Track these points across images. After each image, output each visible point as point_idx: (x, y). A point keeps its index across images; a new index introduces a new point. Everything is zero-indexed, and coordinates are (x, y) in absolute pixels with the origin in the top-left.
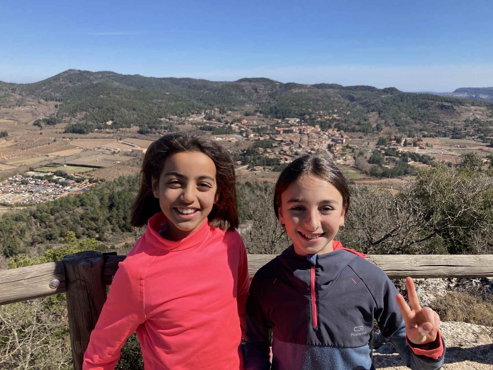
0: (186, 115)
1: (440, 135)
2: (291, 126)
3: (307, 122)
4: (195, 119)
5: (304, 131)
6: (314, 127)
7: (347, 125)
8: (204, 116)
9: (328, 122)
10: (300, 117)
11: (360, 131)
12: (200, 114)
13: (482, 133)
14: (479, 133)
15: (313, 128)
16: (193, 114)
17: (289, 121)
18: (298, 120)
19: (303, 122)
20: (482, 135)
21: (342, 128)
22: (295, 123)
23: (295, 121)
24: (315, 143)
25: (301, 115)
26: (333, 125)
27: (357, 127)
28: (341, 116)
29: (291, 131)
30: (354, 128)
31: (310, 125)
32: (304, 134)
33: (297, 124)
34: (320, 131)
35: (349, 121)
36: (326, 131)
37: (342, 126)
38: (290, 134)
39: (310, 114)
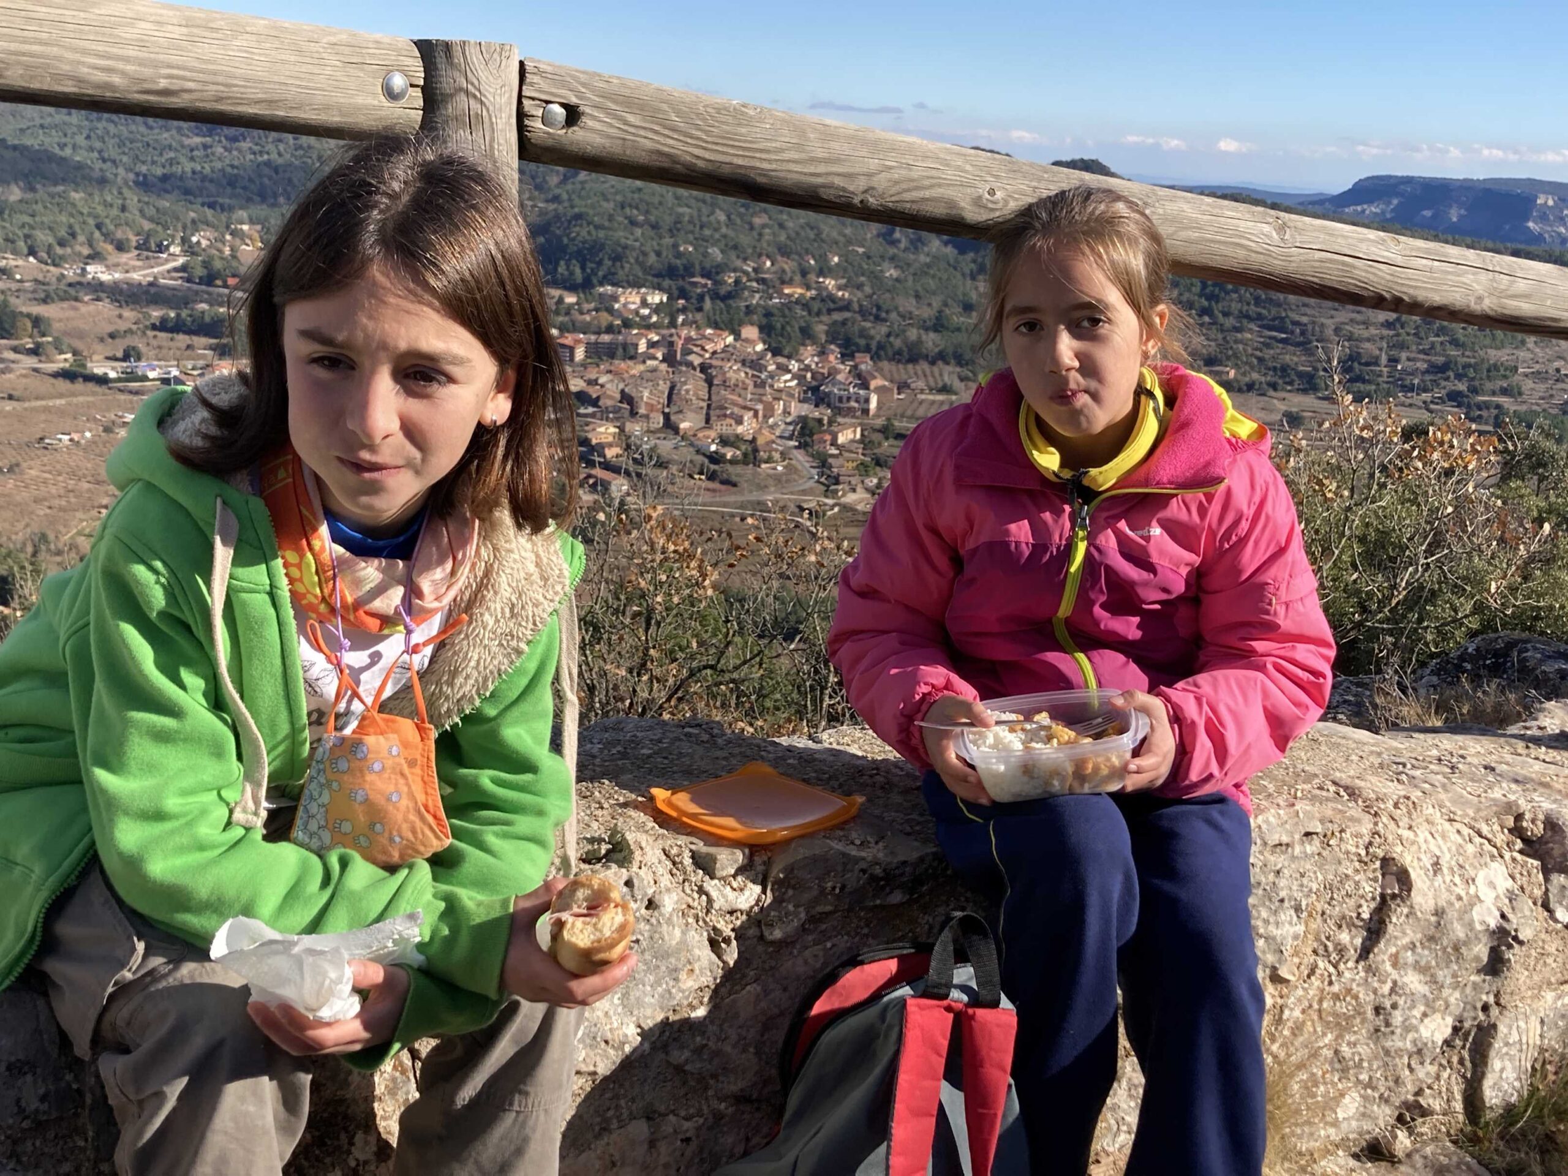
0: (86, 251)
1: (1291, 383)
2: (627, 324)
3: (700, 309)
4: (136, 276)
5: (687, 352)
6: (737, 336)
7: (884, 329)
8: (181, 261)
9: (799, 311)
10: (667, 283)
11: (941, 357)
12: (161, 248)
13: (1459, 377)
14: (1447, 379)
15: (730, 339)
16: (121, 247)
17: (615, 298)
18: (656, 298)
19: (684, 310)
20: (1462, 387)
21: (862, 342)
22: (646, 312)
23: (644, 303)
24: (736, 410)
25: (671, 272)
26: (820, 330)
27: (931, 341)
28: (860, 287)
29: (629, 353)
30: (919, 342)
31: (716, 326)
32: (690, 365)
33: (654, 319)
34: (761, 356)
35: (896, 308)
36: (789, 357)
37: (863, 333)
38: (621, 365)
39: (712, 272)
